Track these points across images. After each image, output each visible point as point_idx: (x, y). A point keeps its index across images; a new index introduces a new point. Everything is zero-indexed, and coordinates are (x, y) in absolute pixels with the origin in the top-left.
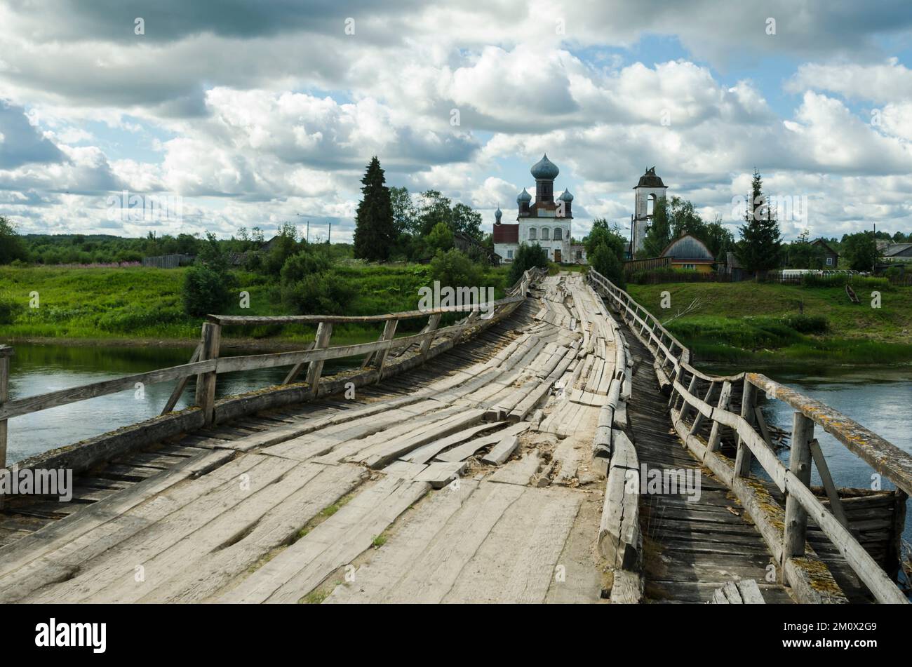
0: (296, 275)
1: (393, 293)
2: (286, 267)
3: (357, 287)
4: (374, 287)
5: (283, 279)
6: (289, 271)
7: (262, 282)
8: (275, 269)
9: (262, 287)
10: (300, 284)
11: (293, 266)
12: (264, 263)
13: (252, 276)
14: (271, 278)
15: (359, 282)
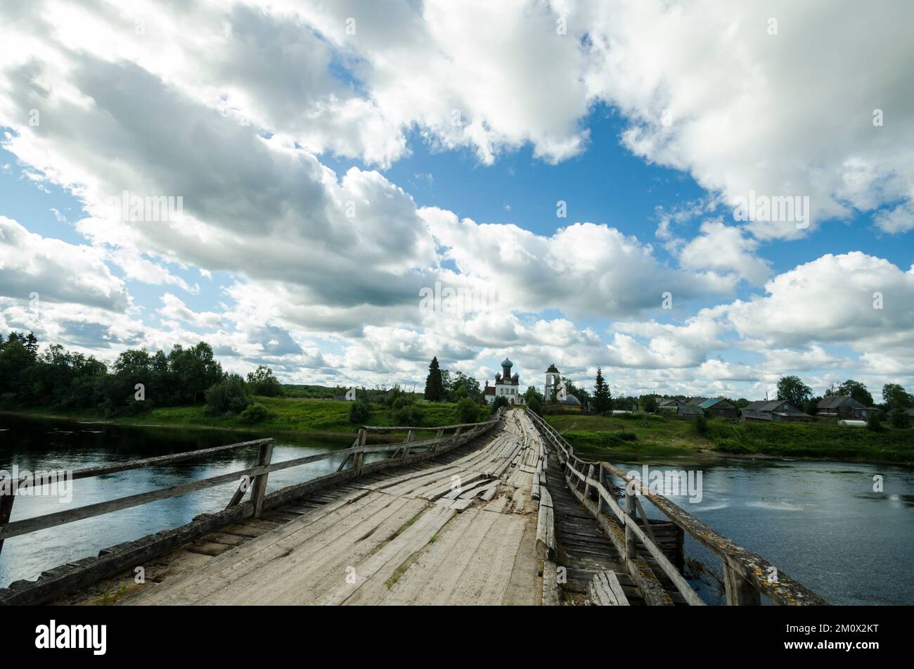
0: (399, 406)
1: (441, 415)
2: (395, 402)
3: (425, 412)
4: (432, 413)
5: (394, 408)
6: (396, 404)
7: (384, 409)
8: (390, 403)
10: (400, 411)
11: (398, 402)
12: (386, 400)
13: (380, 406)
14: (388, 407)
15: (426, 410)
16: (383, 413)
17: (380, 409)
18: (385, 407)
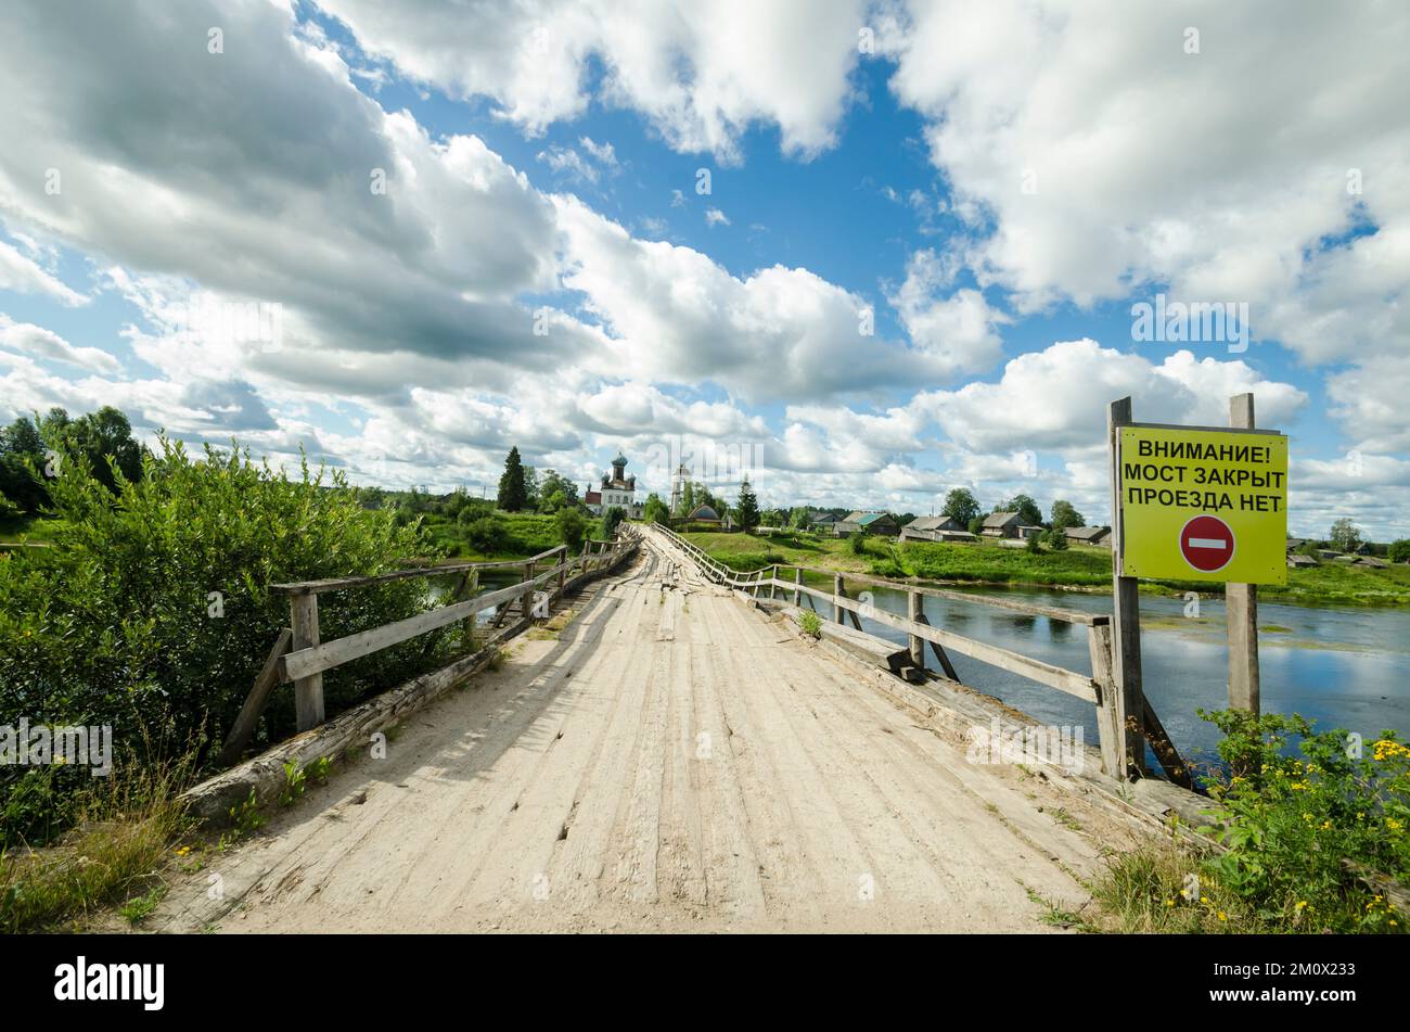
0: (469, 519)
1: (530, 532)
2: (462, 513)
3: (508, 528)
4: (518, 528)
5: (459, 522)
6: (465, 516)
7: (442, 522)
8: (453, 515)
9: (443, 525)
10: (472, 525)
11: (468, 513)
12: (445, 510)
13: (437, 518)
14: (449, 520)
15: (509, 524)
16: (441, 528)
17: (437, 522)
18: (444, 519)
